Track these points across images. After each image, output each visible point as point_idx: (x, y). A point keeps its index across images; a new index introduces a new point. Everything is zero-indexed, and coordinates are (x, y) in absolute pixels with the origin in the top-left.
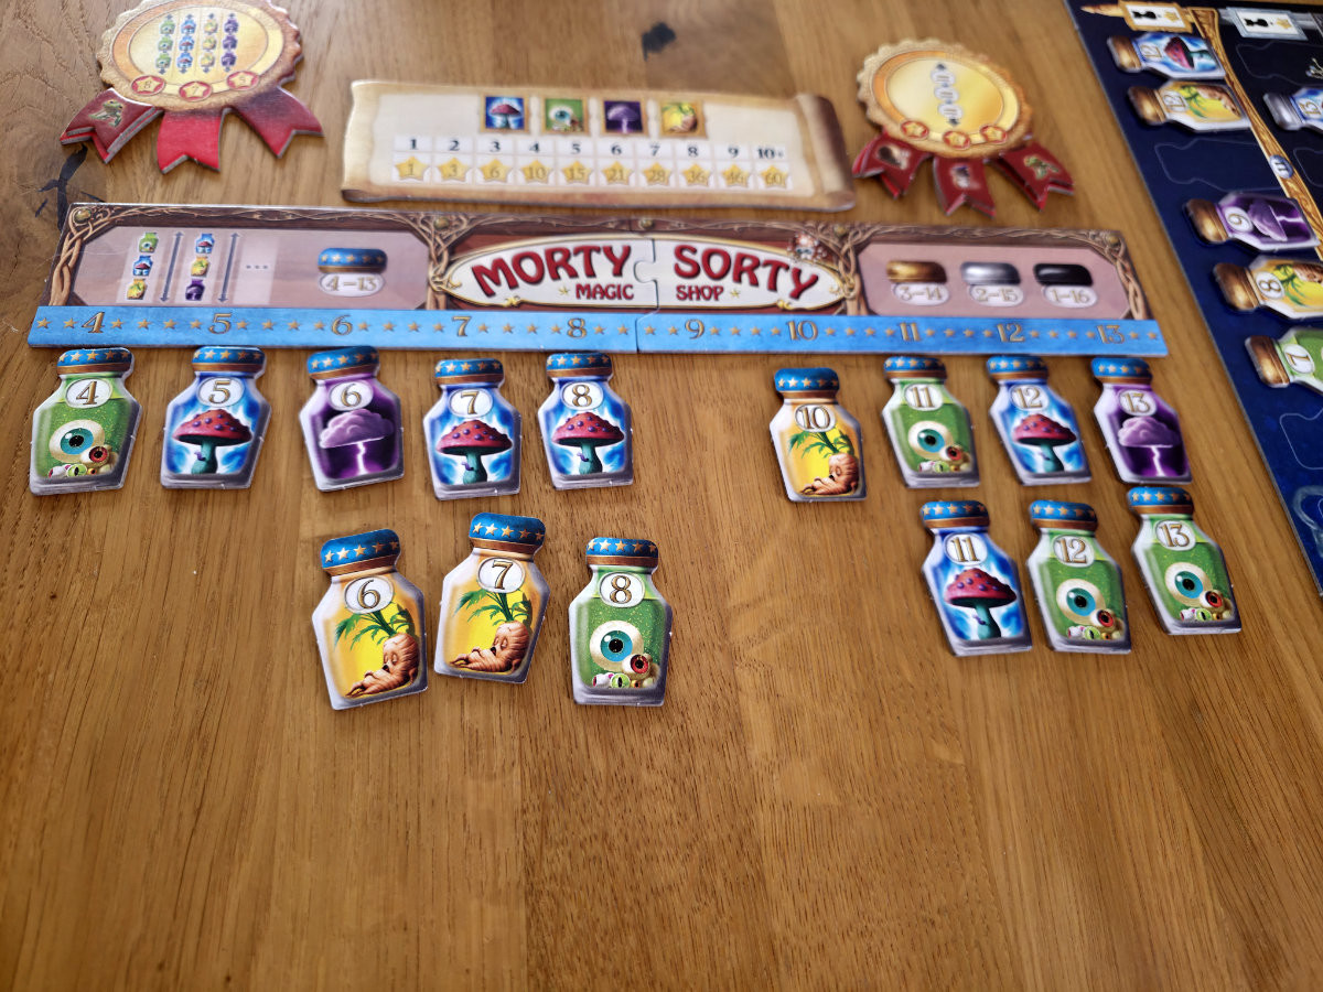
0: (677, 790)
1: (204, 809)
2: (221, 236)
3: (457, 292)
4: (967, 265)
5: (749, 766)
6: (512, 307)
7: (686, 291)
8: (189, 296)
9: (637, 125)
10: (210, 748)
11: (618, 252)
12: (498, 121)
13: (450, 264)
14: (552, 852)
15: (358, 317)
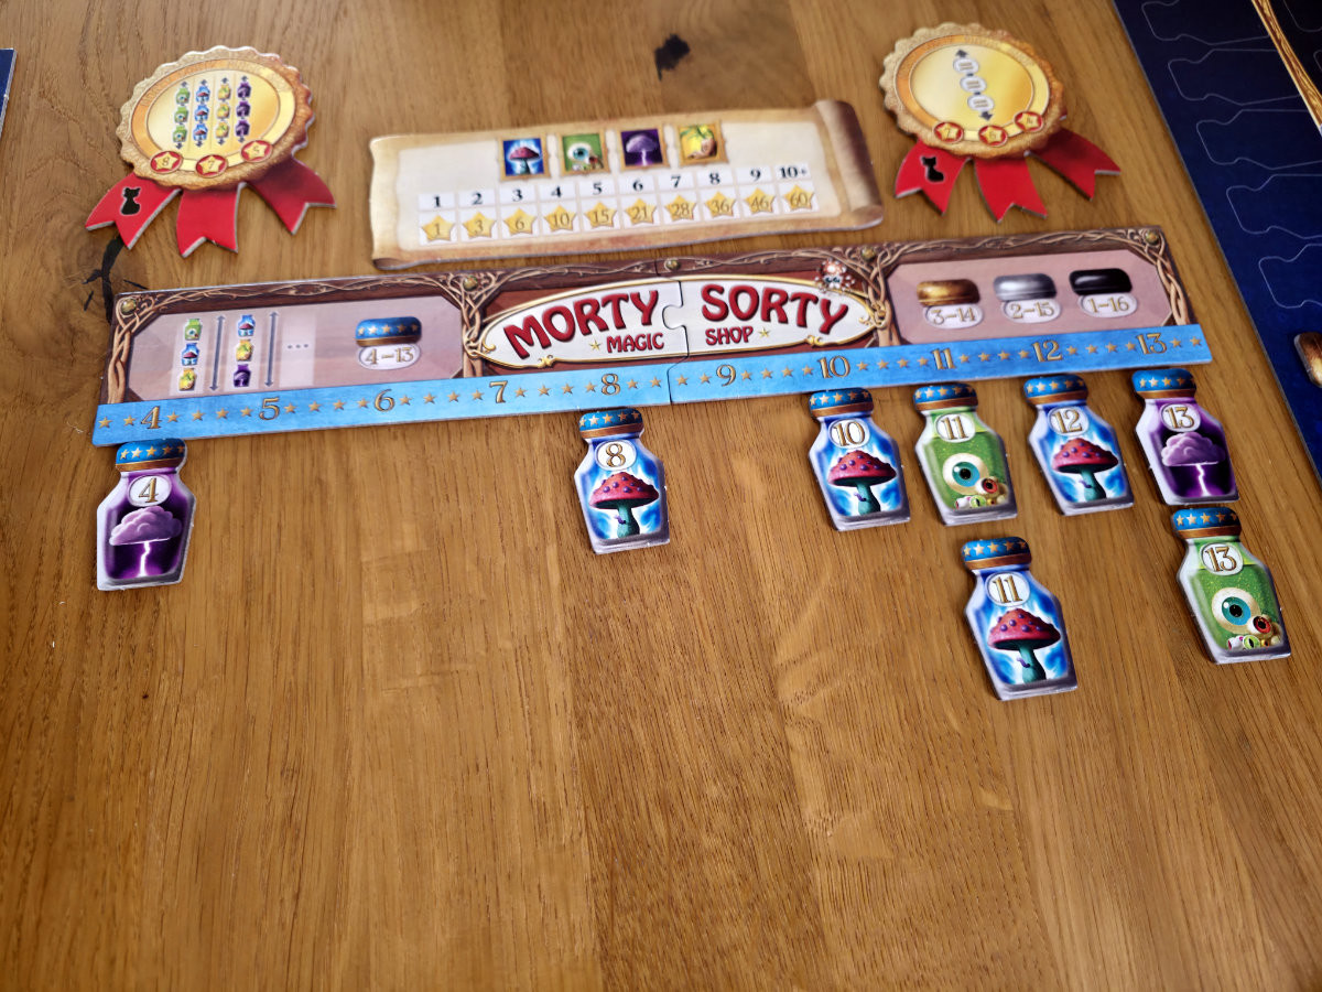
0: (736, 852)
1: (303, 893)
2: (261, 315)
3: (492, 356)
4: (1000, 280)
5: (803, 825)
6: (546, 368)
7: (715, 334)
8: (237, 383)
9: (656, 157)
10: (302, 836)
11: (646, 300)
12: (518, 166)
13: (483, 326)
14: (623, 918)
15: (398, 391)
